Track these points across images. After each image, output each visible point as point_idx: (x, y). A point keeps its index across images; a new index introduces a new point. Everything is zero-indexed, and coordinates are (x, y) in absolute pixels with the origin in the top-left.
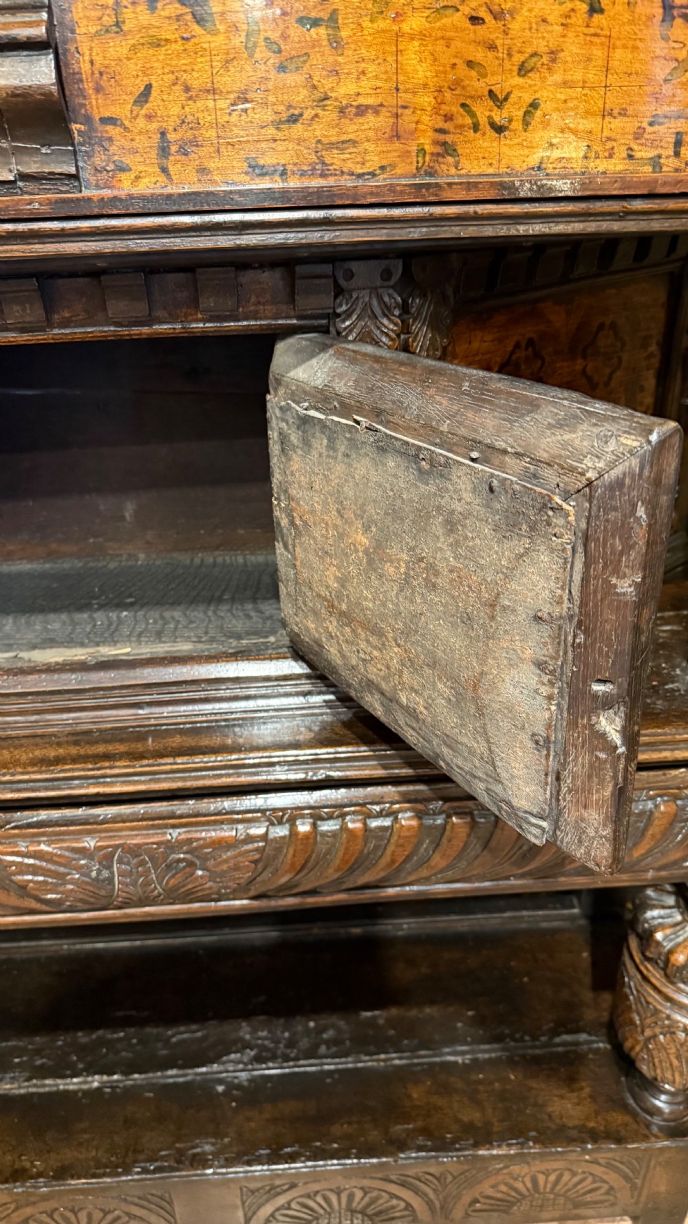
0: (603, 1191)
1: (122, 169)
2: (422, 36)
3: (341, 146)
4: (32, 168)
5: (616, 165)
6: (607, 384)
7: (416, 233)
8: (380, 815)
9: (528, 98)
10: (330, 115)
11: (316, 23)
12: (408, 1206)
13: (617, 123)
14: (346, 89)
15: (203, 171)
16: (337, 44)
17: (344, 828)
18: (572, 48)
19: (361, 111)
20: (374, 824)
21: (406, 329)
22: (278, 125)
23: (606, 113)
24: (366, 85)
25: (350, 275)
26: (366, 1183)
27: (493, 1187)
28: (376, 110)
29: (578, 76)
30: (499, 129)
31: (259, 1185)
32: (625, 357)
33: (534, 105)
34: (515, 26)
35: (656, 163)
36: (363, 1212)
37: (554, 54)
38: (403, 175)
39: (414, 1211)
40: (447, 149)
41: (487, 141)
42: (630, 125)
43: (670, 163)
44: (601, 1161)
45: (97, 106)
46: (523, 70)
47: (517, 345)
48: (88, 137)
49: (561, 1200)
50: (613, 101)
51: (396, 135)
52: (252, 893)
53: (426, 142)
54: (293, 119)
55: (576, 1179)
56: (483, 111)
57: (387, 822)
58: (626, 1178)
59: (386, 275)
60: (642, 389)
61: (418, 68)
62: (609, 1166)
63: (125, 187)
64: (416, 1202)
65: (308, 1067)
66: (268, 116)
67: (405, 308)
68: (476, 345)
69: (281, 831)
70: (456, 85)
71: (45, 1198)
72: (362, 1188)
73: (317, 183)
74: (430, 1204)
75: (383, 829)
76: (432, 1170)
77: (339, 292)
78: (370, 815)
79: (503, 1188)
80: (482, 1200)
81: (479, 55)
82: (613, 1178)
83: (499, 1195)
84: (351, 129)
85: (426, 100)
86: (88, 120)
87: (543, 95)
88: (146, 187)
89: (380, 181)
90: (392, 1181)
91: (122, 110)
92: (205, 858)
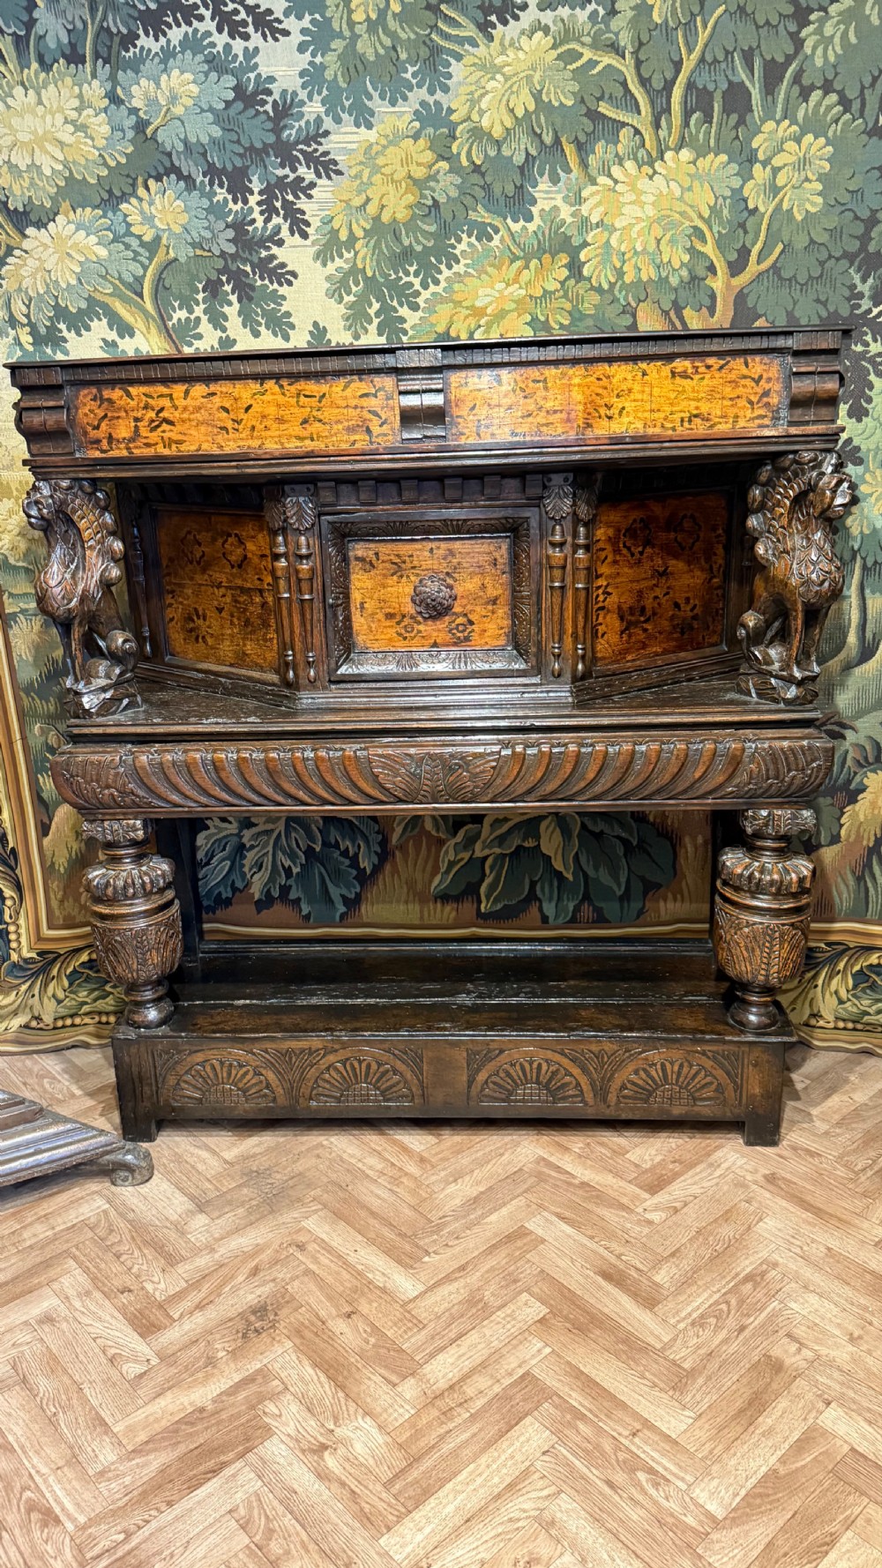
0: (713, 1087)
1: (462, 434)
2: (579, 385)
3: (547, 425)
4: (429, 434)
5: (657, 430)
6: (691, 548)
7: (578, 457)
8: (559, 745)
9: (620, 406)
10: (543, 414)
11: (539, 381)
12: (578, 1084)
13: (656, 415)
14: (549, 405)
15: (493, 435)
16: (546, 388)
17: (540, 751)
18: (637, 387)
19: (555, 412)
20: (555, 750)
21: (574, 504)
22: (523, 417)
23: (652, 411)
24: (557, 403)
25: (550, 480)
26: (549, 1054)
27: (636, 1072)
28: (561, 411)
29: (639, 396)
30: (610, 418)
31: (479, 1048)
32: (702, 535)
33: (623, 408)
34: (614, 381)
35: (674, 429)
36: (547, 1087)
37: (630, 391)
38: (572, 436)
39: (582, 1091)
40: (589, 425)
41: (605, 422)
42: (662, 415)
43: (680, 429)
44: (710, 1054)
45: (455, 411)
46: (618, 396)
47: (635, 521)
48: (451, 423)
49: (685, 1094)
50: (654, 406)
51: (568, 420)
52: (490, 796)
53: (580, 423)
54: (530, 415)
55: (693, 1072)
56: (603, 411)
57: (563, 749)
58: (728, 1073)
59: (566, 480)
60: (715, 554)
61: (577, 396)
62: (714, 1059)
63: (462, 441)
64: (584, 1081)
65: (514, 1000)
66: (520, 414)
67: (574, 495)
68: (612, 518)
69: (508, 752)
70: (592, 401)
71: (344, 1046)
72: (547, 1061)
73: (537, 438)
74: (593, 1084)
75: (560, 753)
76: (594, 1048)
77: (545, 487)
78: (553, 746)
79: (642, 1073)
80: (629, 1086)
81: (600, 391)
82: (719, 1073)
83: (641, 1082)
84: (551, 418)
85: (581, 407)
86: (452, 416)
87: (626, 405)
88: (471, 441)
89: (563, 437)
90: (566, 1056)
91: (464, 413)
92: (467, 764)
